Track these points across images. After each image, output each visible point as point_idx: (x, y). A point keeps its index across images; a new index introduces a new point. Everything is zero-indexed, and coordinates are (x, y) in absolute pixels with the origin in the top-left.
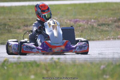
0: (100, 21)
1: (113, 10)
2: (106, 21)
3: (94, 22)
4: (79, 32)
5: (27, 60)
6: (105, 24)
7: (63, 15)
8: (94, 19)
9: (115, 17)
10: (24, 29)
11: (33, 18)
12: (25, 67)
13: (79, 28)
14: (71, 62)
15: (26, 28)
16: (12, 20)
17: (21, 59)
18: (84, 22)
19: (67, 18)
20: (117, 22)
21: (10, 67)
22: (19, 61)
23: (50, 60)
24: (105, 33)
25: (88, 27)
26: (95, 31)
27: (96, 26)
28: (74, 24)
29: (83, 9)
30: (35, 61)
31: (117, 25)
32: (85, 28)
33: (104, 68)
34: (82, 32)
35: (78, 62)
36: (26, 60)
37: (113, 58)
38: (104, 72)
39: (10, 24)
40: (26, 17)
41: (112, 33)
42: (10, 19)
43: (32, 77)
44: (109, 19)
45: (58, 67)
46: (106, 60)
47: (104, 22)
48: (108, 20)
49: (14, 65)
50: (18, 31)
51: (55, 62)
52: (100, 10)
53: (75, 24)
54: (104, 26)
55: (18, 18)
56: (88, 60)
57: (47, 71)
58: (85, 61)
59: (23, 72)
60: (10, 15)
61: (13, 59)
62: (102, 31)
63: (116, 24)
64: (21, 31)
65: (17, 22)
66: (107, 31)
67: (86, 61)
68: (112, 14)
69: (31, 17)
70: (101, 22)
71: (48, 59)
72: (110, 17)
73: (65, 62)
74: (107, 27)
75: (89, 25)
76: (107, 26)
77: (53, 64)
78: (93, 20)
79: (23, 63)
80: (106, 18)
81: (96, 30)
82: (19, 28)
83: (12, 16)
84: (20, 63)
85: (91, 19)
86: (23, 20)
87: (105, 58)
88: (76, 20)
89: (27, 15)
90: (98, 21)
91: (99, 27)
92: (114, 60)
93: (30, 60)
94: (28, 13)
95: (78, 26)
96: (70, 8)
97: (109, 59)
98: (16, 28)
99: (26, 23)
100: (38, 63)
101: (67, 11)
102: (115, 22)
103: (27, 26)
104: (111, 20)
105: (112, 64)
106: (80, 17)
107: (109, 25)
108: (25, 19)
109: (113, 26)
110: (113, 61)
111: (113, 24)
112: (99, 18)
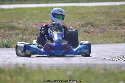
0: (68, 25)
1: (80, 14)
2: (74, 26)
7: (28, 19)
9: (82, 22)
14: (36, 68)
19: (33, 22)
20: (85, 27)
29: (49, 13)
31: (85, 30)
33: (71, 75)
35: (43, 68)
37: (80, 64)
45: (23, 73)
46: (74, 66)
48: (75, 24)
51: (20, 68)
56: (55, 65)
57: (12, 77)
58: (51, 66)
63: (84, 28)
67: (53, 67)
68: (79, 18)
71: (13, 65)
72: (77, 22)
73: (31, 67)
77: (18, 70)
80: (73, 23)
87: (73, 64)
92: (82, 66)
96: (36, 12)
97: (76, 64)
100: (2, 69)
101: (33, 15)
104: (79, 25)
105: (79, 70)
111: (80, 29)
112: (66, 22)
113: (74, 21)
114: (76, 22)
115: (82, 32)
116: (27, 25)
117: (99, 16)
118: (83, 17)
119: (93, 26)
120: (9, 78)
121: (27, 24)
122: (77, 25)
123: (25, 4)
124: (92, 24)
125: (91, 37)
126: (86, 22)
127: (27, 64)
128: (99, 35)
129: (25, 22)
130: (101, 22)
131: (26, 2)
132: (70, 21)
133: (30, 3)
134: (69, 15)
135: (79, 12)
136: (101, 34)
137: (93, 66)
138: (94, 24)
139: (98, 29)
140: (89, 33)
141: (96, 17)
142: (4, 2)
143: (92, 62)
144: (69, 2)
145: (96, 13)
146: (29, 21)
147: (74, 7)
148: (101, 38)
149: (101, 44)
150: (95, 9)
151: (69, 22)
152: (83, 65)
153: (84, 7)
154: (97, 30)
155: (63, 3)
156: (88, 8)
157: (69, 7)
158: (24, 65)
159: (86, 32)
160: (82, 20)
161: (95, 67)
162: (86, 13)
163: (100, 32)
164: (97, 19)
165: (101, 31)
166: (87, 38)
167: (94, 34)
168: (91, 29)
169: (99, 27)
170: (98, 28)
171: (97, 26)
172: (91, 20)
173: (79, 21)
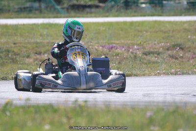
0: (147, 48)
1: (165, 32)
2: (155, 49)
3: (138, 49)
4: (115, 63)
5: (39, 102)
6: (153, 53)
7: (92, 39)
8: (138, 45)
9: (167, 43)
10: (35, 57)
11: (48, 43)
12: (36, 112)
13: (115, 57)
14: (103, 107)
15: (38, 56)
16: (17, 45)
17: (30, 102)
18: (123, 49)
19: (98, 43)
20: (171, 50)
21: (15, 112)
22: (27, 104)
23: (73, 104)
24: (154, 65)
25: (129, 57)
26: (138, 62)
27: (140, 55)
28: (108, 51)
29: (122, 30)
30: (50, 104)
31: (171, 54)
32: (124, 58)
33: (151, 116)
34: (119, 63)
35: (113, 106)
36: (37, 102)
37: (164, 102)
38: (151, 121)
39: (16, 50)
40: (38, 41)
41: (164, 66)
42: (15, 44)
43: (47, 127)
44: (160, 45)
45: (85, 114)
46: (155, 104)
47: (152, 50)
48: (157, 46)
49: (21, 110)
50: (27, 60)
51: (80, 106)
52: (147, 32)
53: (110, 51)
54: (151, 55)
55: (26, 41)
56: (129, 103)
57: (69, 118)
58: (124, 105)
59: (34, 120)
60: (16, 38)
61: (20, 102)
62: (149, 62)
63: (170, 52)
64: (31, 60)
65: (26, 47)
66: (157, 62)
67: (126, 105)
68: (163, 38)
69: (46, 41)
70: (147, 50)
71: (70, 103)
72: (161, 43)
73: (95, 105)
74: (156, 57)
75: (130, 53)
76: (156, 55)
77: (78, 108)
78: (135, 47)
79: (33, 106)
80: (155, 44)
81: (140, 61)
82: (28, 57)
83: (19, 39)
84: (29, 107)
85: (133, 45)
86: (34, 45)
87: (153, 102)
88: (111, 46)
89: (41, 38)
90: (144, 48)
91: (145, 56)
92: (167, 104)
93: (45, 102)
94: (41, 35)
95: (114, 54)
96: (102, 28)
97: (158, 102)
98: (24, 57)
99: (38, 50)
100: (56, 107)
101: (99, 32)
102: (168, 50)
103: (40, 53)
104: (162, 47)
105: (163, 110)
106: (118, 42)
107: (159, 54)
108: (37, 43)
109: (165, 56)
110: (165, 106)
111: (165, 53)
112: (145, 44)
113: (156, 42)
114: (158, 43)
115: (166, 57)
116: (90, 47)
117: (191, 35)
118: (168, 36)
119: (182, 49)
120: (65, 120)
121: (91, 45)
122: (160, 48)
123: (87, 17)
124: (181, 46)
125: (180, 65)
126: (173, 43)
127: (90, 101)
128: (191, 62)
129: (88, 43)
130: (193, 43)
131: (89, 15)
132: (150, 42)
133: (95, 17)
134: (149, 33)
135: (163, 29)
136: (193, 60)
137: (182, 104)
138: (184, 46)
139: (190, 53)
140: (176, 58)
141: (187, 36)
142: (59, 15)
143: (181, 99)
144: (149, 15)
145: (186, 30)
146: (92, 41)
147: (156, 22)
148: (194, 66)
149: (193, 74)
150: (186, 25)
151: (149, 44)
152: (169, 103)
153: (170, 22)
154: (188, 55)
155: (141, 16)
156: (175, 23)
157: (149, 22)
158: (86, 101)
159: (172, 57)
160: (167, 41)
161: (186, 106)
162: (173, 31)
163: (193, 58)
164: (189, 40)
165: (194, 56)
166: (174, 66)
167: (184, 60)
168: (179, 53)
169: (192, 51)
170: (190, 51)
171: (189, 49)
172: (179, 41)
173: (163, 42)
